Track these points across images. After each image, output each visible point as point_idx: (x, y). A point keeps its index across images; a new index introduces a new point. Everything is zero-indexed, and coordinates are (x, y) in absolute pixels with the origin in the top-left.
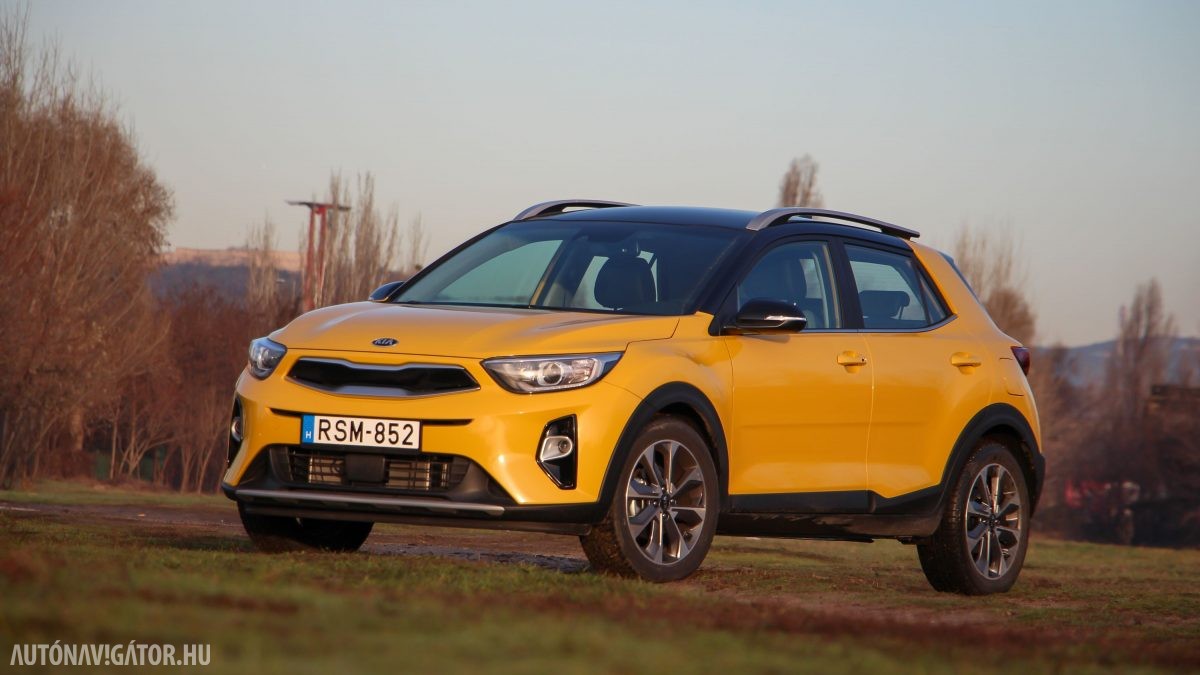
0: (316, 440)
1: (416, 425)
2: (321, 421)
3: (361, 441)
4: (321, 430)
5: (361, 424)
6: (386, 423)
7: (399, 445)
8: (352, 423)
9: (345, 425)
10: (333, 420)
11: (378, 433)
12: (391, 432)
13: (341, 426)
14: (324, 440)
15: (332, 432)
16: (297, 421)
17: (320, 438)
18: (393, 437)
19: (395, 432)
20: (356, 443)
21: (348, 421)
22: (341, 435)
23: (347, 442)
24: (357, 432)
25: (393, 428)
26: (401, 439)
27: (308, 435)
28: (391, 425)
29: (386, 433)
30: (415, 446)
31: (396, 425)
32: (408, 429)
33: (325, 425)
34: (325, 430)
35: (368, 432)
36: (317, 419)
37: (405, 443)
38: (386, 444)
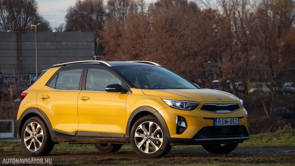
0: (218, 125)
1: (237, 119)
2: (219, 120)
3: (227, 124)
4: (219, 122)
5: (227, 120)
6: (232, 119)
7: (235, 124)
8: (225, 120)
9: (224, 120)
10: (221, 119)
11: (231, 122)
12: (233, 121)
13: (223, 121)
14: (220, 125)
15: (221, 122)
16: (212, 120)
17: (219, 124)
18: (233, 122)
19: (234, 121)
20: (226, 125)
21: (224, 119)
22: (223, 123)
23: (224, 125)
24: (226, 122)
25: (233, 120)
26: (235, 123)
27: (216, 123)
28: (233, 119)
29: (232, 121)
30: (237, 124)
31: (234, 119)
32: (236, 120)
33: (219, 121)
34: (220, 122)
35: (229, 122)
36: (218, 119)
37: (236, 124)
38: (232, 124)
